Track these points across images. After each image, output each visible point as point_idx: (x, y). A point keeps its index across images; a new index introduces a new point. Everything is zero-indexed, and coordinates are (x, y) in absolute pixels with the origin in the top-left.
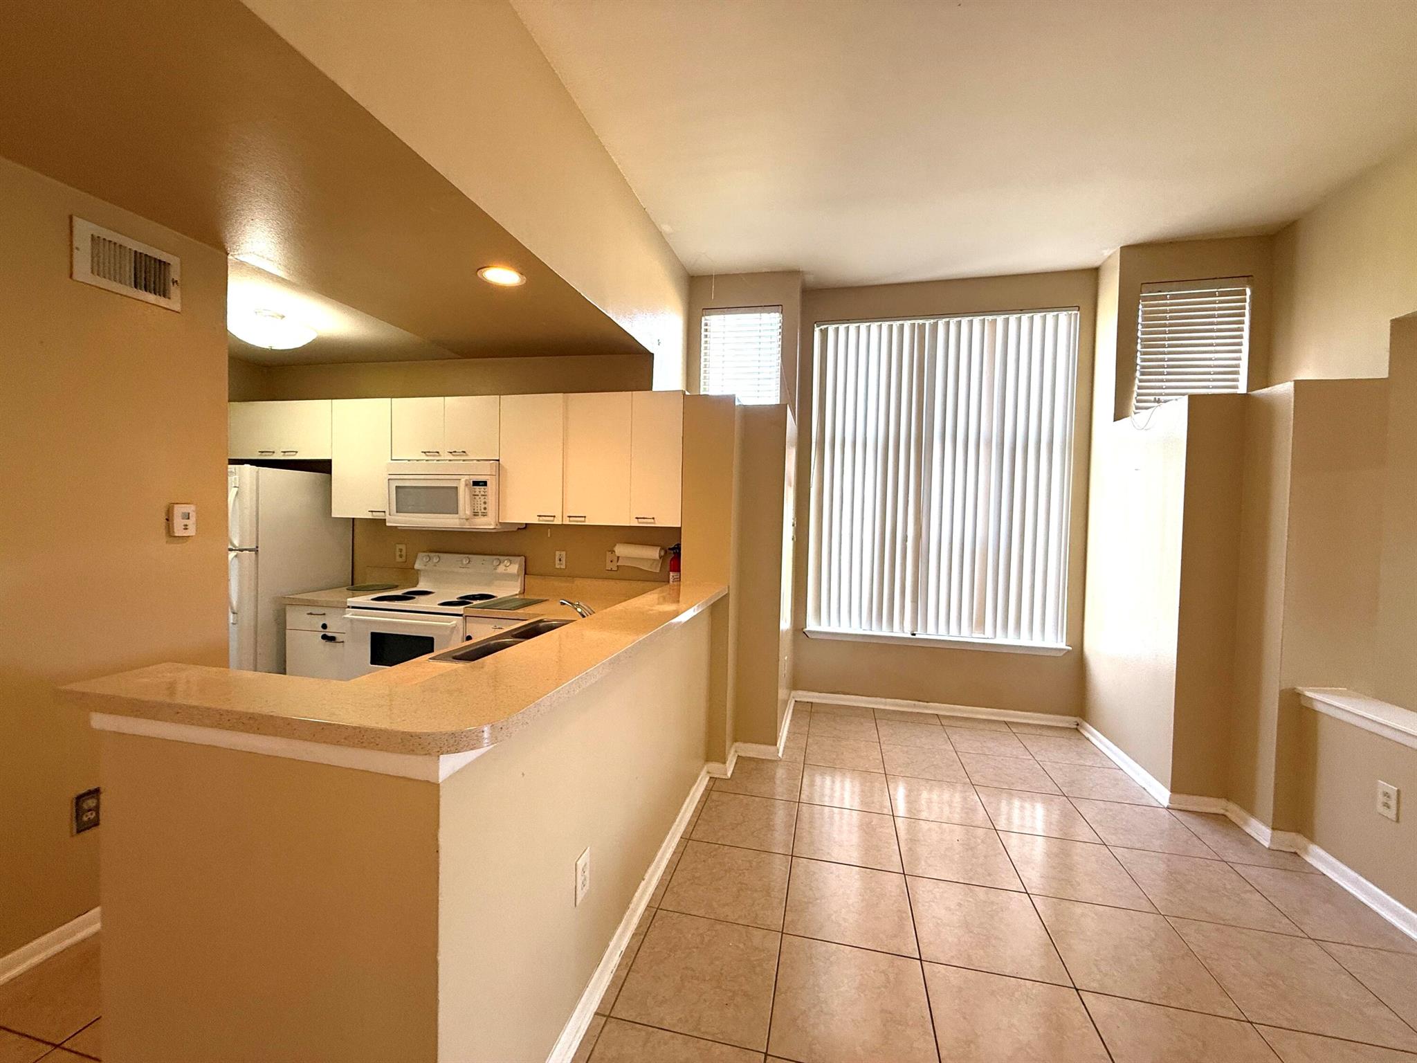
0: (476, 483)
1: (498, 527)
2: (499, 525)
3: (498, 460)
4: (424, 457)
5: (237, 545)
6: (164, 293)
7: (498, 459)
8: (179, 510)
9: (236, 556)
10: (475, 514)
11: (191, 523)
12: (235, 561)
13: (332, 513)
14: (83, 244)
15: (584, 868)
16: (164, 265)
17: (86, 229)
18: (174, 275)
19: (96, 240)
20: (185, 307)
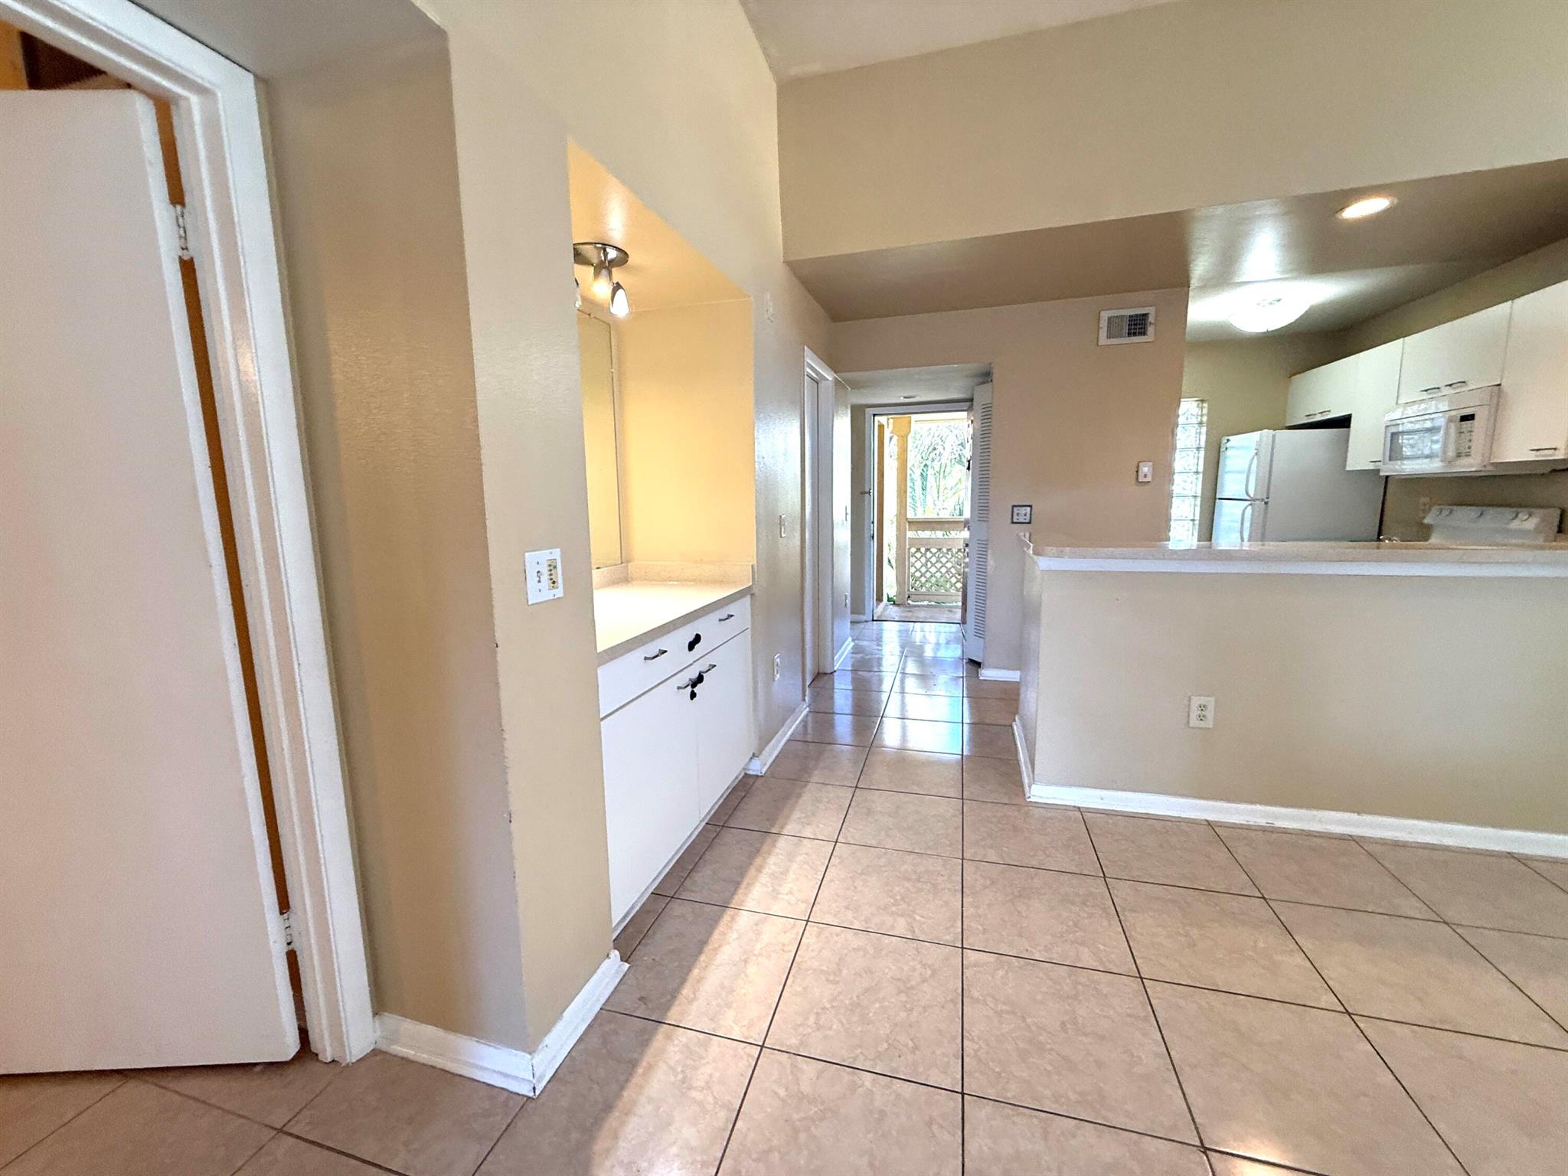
0: (1464, 418)
1: (1490, 468)
3: (1499, 385)
4: (1425, 396)
5: (1252, 494)
6: (1144, 334)
7: (1498, 383)
8: (1142, 465)
9: (1251, 504)
10: (1459, 455)
12: (1249, 511)
13: (1345, 466)
14: (1104, 324)
15: (1203, 707)
16: (1145, 315)
17: (1105, 315)
18: (1151, 319)
19: (1109, 319)
20: (1156, 335)
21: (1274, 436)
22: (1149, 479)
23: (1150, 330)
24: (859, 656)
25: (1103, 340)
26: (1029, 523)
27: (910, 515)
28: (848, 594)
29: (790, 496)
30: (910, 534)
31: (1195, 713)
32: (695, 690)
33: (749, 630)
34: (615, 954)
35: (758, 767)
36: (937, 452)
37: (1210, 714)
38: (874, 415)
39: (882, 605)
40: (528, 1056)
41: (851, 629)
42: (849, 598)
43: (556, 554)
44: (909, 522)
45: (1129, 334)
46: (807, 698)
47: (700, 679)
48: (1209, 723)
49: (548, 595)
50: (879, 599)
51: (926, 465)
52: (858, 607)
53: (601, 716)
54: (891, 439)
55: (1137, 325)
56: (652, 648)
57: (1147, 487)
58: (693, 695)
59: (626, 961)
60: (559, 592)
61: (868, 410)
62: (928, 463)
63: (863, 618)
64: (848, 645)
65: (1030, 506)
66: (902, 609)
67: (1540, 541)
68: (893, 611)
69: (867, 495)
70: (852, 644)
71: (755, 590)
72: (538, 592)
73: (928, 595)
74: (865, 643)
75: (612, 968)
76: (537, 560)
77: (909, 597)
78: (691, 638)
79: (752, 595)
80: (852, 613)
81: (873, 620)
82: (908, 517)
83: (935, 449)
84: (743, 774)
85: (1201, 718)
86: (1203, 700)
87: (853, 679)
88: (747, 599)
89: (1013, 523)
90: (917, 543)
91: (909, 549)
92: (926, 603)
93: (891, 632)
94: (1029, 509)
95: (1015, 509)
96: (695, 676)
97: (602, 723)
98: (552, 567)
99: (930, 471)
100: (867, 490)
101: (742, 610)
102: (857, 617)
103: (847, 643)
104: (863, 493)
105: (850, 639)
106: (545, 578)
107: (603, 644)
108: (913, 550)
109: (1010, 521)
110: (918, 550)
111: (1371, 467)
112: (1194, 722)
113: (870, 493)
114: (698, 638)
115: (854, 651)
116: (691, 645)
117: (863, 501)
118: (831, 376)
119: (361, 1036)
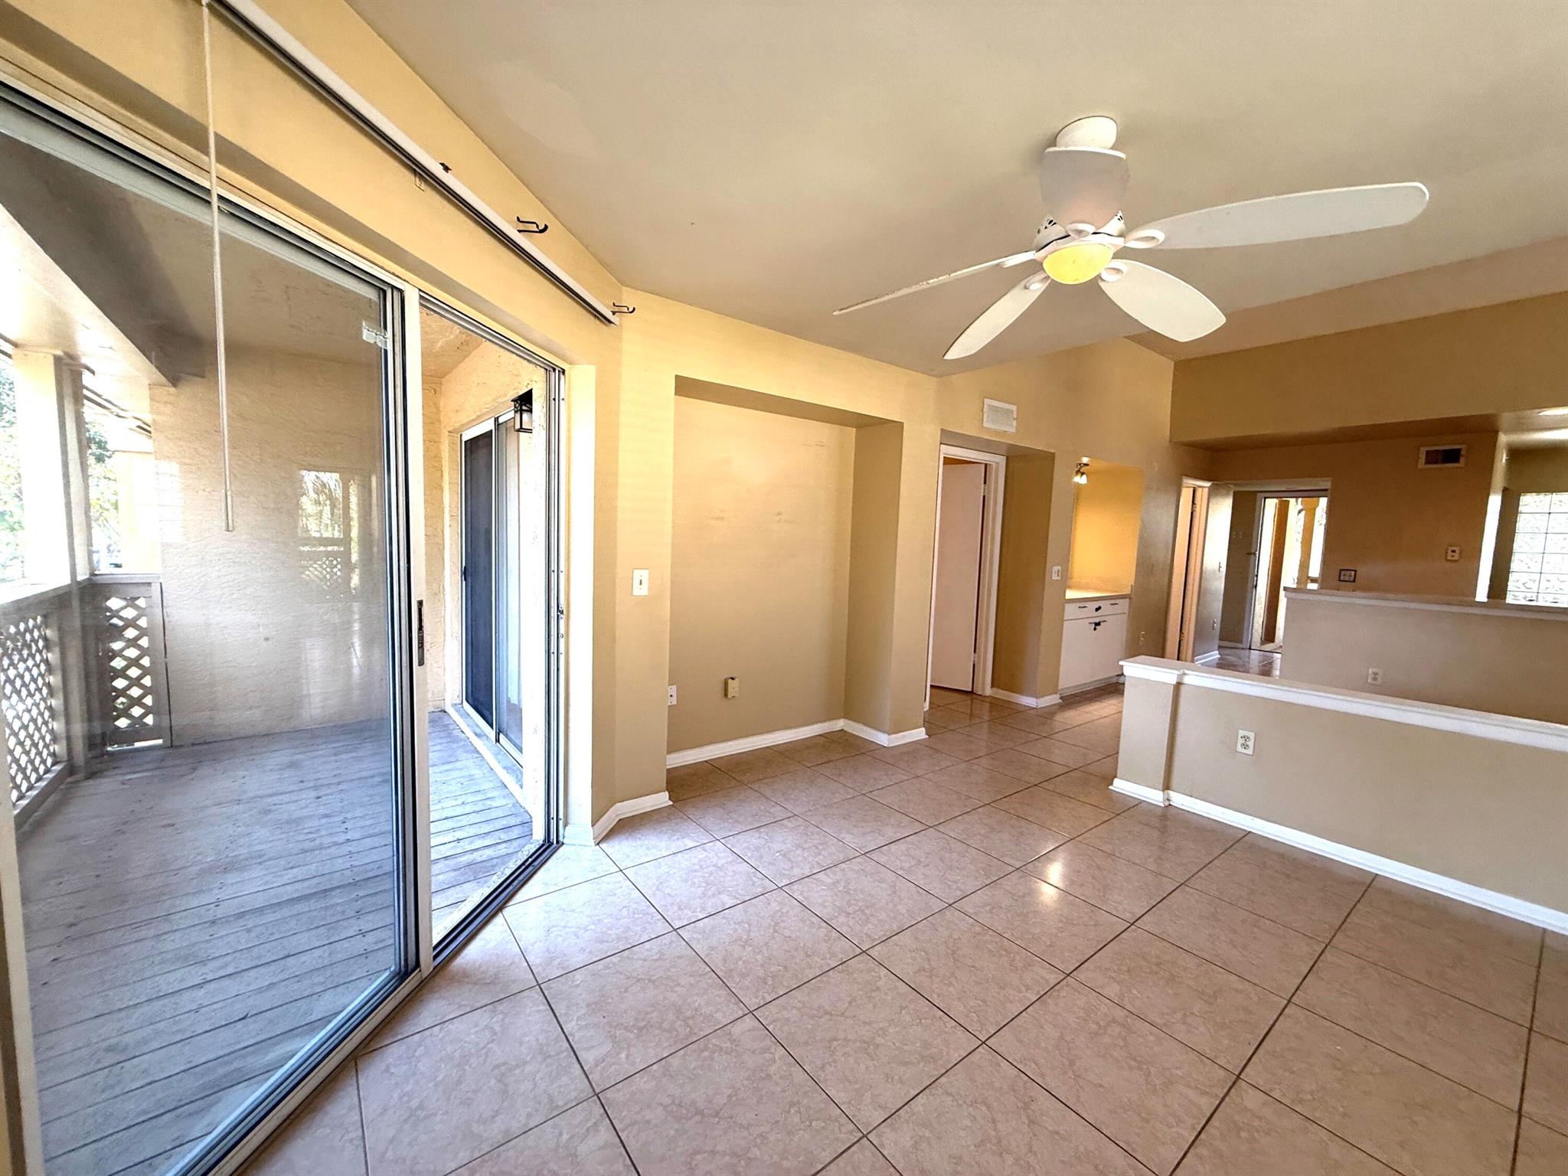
6: (1456, 461)
14: (1423, 457)
15: (1375, 674)
16: (1460, 450)
17: (1424, 450)
18: (1463, 452)
19: (1427, 452)
20: (1466, 464)
22: (1456, 558)
23: (1462, 460)
25: (1421, 465)
26: (1354, 581)
28: (1219, 621)
29: (1159, 554)
31: (1370, 676)
32: (1096, 627)
33: (1126, 614)
34: (1058, 696)
37: (1379, 677)
38: (1265, 498)
39: (1271, 645)
40: (1037, 701)
42: (1216, 623)
43: (1059, 568)
45: (1445, 462)
47: (1098, 625)
49: (1056, 579)
50: (1269, 639)
52: (1231, 635)
53: (1065, 618)
54: (1300, 510)
55: (1451, 456)
56: (1082, 604)
57: (1455, 563)
58: (1095, 629)
59: (1062, 700)
60: (1059, 578)
61: (1259, 494)
63: (1241, 646)
64: (1215, 656)
65: (1355, 571)
69: (1253, 556)
70: (1219, 656)
71: (1133, 596)
72: (1055, 577)
76: (1055, 569)
78: (1097, 607)
79: (1130, 598)
81: (1250, 649)
82: (1310, 575)
85: (1375, 679)
86: (1375, 670)
88: (1127, 600)
89: (1340, 581)
94: (1352, 572)
95: (1343, 573)
96: (1097, 622)
97: (1065, 621)
98: (1058, 571)
100: (1253, 551)
101: (1124, 604)
103: (1212, 653)
104: (1250, 554)
105: (1217, 652)
106: (1058, 574)
107: (1067, 598)
109: (1337, 578)
112: (1370, 681)
113: (1255, 554)
114: (1099, 608)
115: (1219, 659)
116: (1097, 610)
117: (1248, 561)
118: (1208, 484)
119: (988, 691)
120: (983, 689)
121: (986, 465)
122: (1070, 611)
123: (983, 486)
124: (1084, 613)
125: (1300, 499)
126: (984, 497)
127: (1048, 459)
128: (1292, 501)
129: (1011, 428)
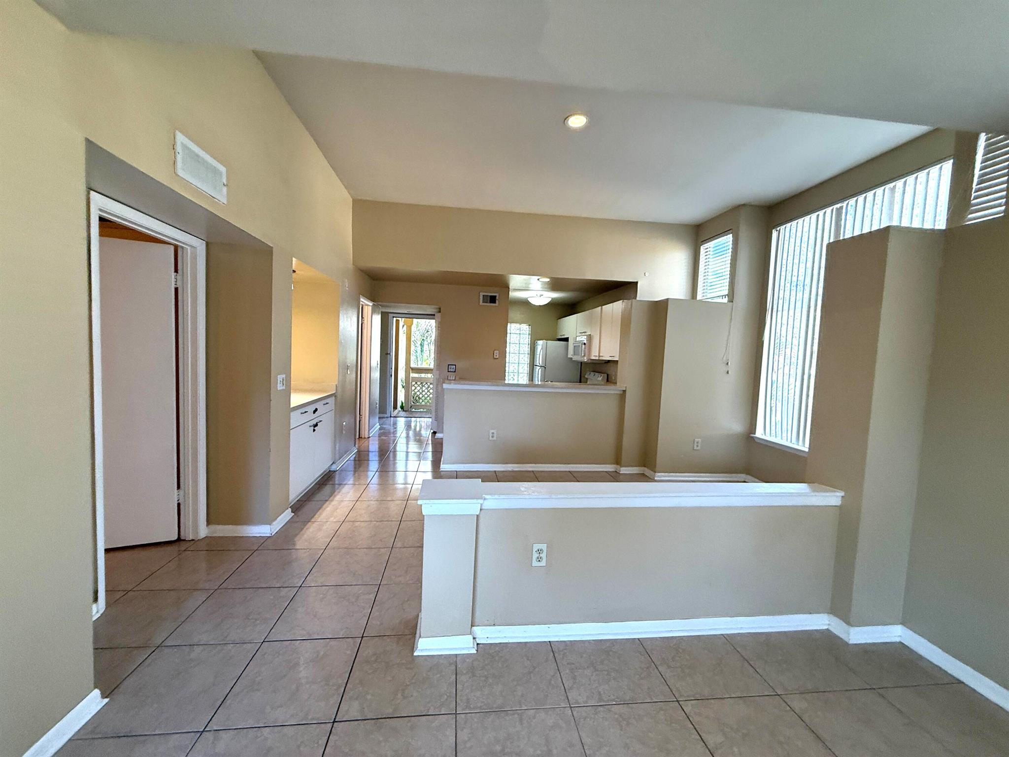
0: (584, 344)
2: (590, 360)
4: (580, 334)
6: (495, 302)
7: (589, 334)
8: (495, 351)
9: (542, 368)
10: (584, 356)
11: (498, 355)
12: (540, 370)
13: (567, 356)
14: (481, 298)
15: (493, 433)
16: (495, 296)
17: (482, 294)
18: (497, 298)
19: (483, 296)
20: (499, 304)
21: (547, 343)
22: (497, 357)
23: (497, 301)
24: (382, 431)
25: (481, 303)
26: (455, 372)
27: (413, 365)
28: (378, 402)
29: (351, 357)
30: (413, 375)
31: (491, 435)
32: (315, 428)
33: (333, 411)
34: (290, 509)
35: (334, 468)
36: (429, 333)
37: (495, 435)
38: (393, 317)
39: (396, 411)
40: (269, 526)
41: (379, 420)
42: (378, 404)
43: (284, 376)
44: (412, 369)
45: (490, 302)
46: (356, 445)
47: (316, 425)
48: (495, 438)
49: (281, 388)
50: (395, 408)
51: (423, 340)
52: (383, 409)
53: (291, 428)
54: (403, 326)
55: (493, 299)
56: (303, 410)
57: (497, 360)
58: (314, 430)
59: (294, 513)
60: (284, 388)
61: (390, 314)
62: (424, 339)
63: (386, 416)
64: (376, 427)
65: (455, 365)
66: (407, 413)
67: (603, 383)
68: (402, 414)
69: (389, 355)
70: (379, 426)
71: (337, 394)
72: (280, 387)
73: (422, 407)
74: (384, 426)
75: (288, 515)
76: (280, 377)
77: (411, 407)
78: (314, 409)
79: (335, 396)
80: (379, 413)
81: (391, 417)
82: (411, 366)
83: (428, 331)
84: (328, 471)
85: (493, 437)
86: (493, 431)
87: (379, 440)
88: (334, 398)
89: (448, 371)
90: (416, 380)
91: (412, 382)
92: (422, 410)
93: (401, 422)
94: (454, 366)
95: (449, 366)
96: (315, 423)
97: (291, 431)
98: (283, 380)
99: (426, 343)
100: (389, 353)
101: (331, 401)
102: (382, 415)
103: (376, 426)
104: (387, 354)
105: (378, 424)
106: (281, 383)
107: (292, 406)
108: (414, 383)
110: (416, 383)
111: (571, 357)
112: (491, 438)
113: (390, 354)
114: (316, 410)
115: (380, 429)
116: (315, 412)
117: (387, 358)
118: (371, 304)
119: (203, 531)
120: (196, 532)
121: (176, 248)
122: (296, 419)
123: (173, 274)
124: (306, 418)
125: (403, 319)
126: (176, 290)
127: (264, 253)
128: (400, 319)
129: (222, 196)
